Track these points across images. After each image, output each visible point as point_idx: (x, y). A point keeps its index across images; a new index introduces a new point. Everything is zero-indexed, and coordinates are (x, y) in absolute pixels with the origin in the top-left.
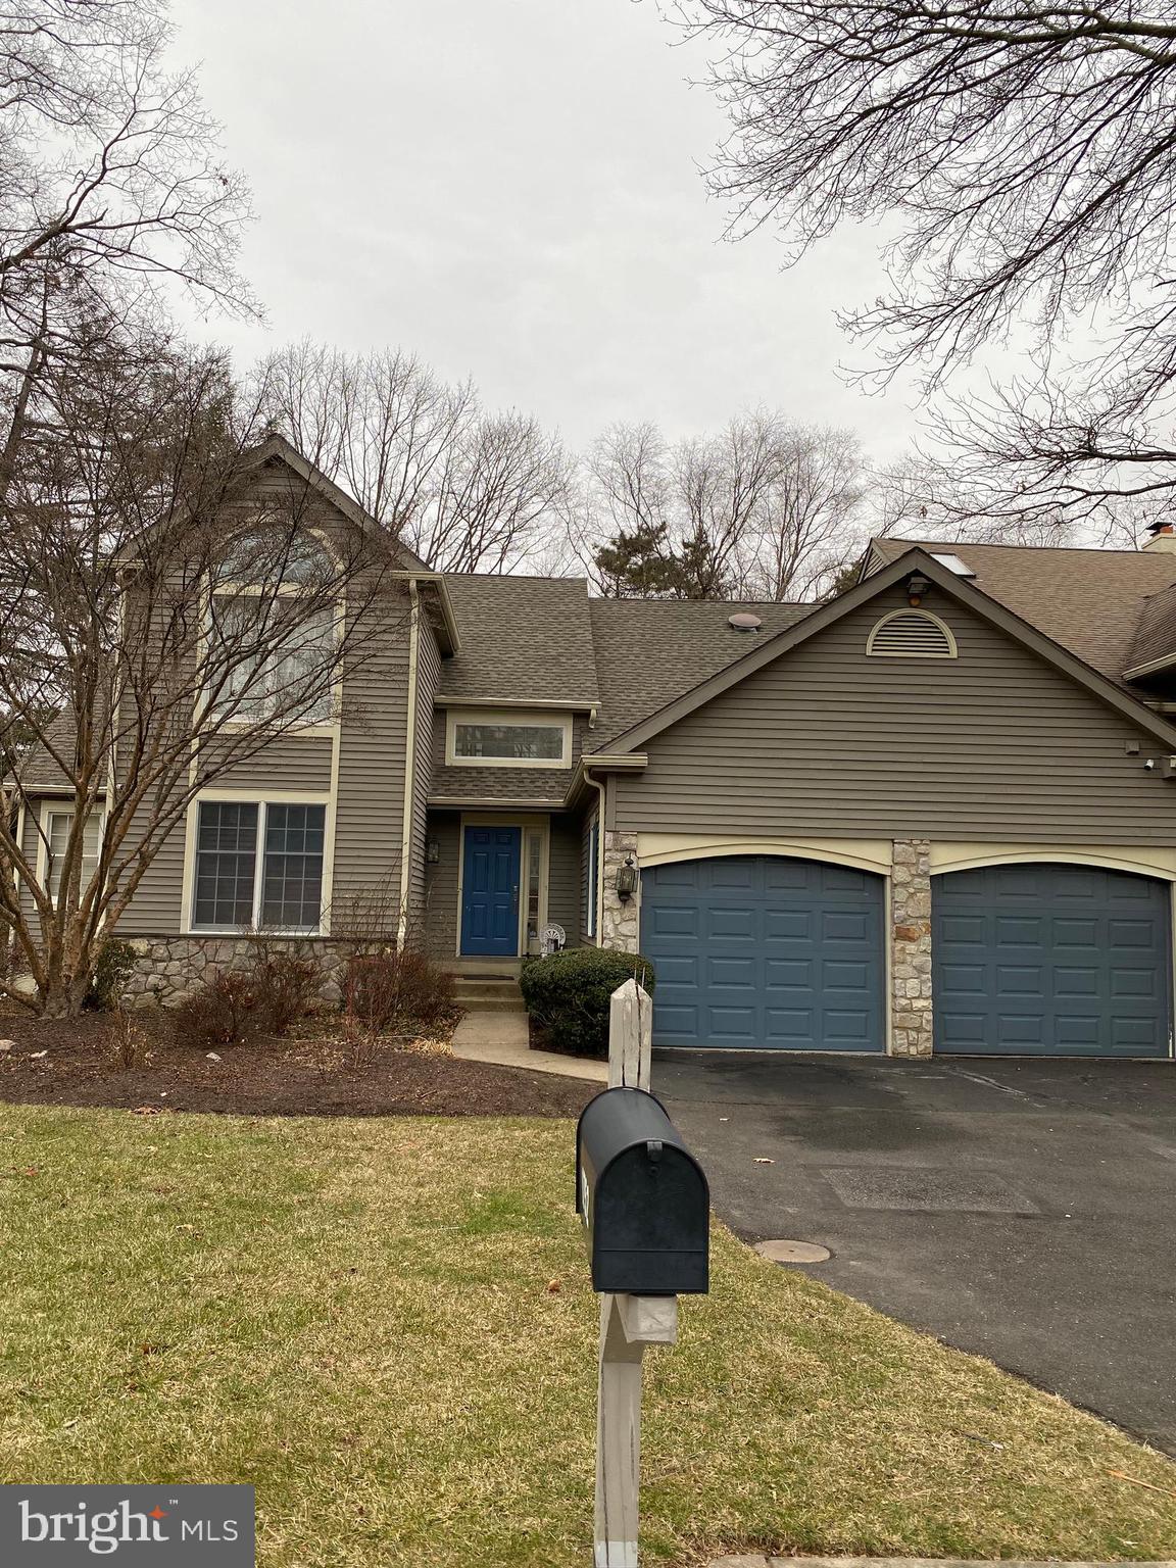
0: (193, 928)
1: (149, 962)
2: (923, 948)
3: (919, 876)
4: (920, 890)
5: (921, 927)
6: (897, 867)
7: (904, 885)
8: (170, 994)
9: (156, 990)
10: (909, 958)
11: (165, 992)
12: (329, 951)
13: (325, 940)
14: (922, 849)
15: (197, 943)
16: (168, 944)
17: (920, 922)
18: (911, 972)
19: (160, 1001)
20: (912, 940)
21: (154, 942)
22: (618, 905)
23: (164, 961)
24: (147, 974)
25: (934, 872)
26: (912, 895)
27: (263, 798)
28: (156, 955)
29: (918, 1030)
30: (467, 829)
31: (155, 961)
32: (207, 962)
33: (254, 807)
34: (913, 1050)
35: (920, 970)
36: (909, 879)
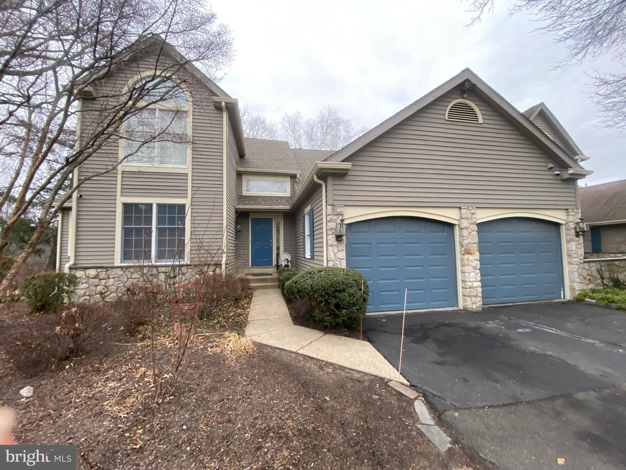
0: (121, 262)
1: (97, 280)
2: (476, 258)
3: (472, 224)
4: (473, 231)
5: (475, 248)
6: (463, 220)
7: (466, 228)
8: (109, 295)
9: (101, 294)
10: (470, 263)
11: (106, 294)
12: (189, 270)
13: (187, 265)
14: (473, 211)
15: (122, 270)
16: (107, 271)
17: (474, 245)
18: (472, 270)
19: (103, 299)
20: (470, 254)
21: (99, 270)
22: (335, 243)
23: (105, 279)
24: (96, 286)
25: (478, 222)
26: (470, 233)
27: (155, 201)
28: (101, 277)
29: (476, 296)
30: (252, 219)
31: (101, 279)
32: (128, 279)
33: (151, 205)
34: (474, 306)
35: (475, 268)
36: (468, 225)
